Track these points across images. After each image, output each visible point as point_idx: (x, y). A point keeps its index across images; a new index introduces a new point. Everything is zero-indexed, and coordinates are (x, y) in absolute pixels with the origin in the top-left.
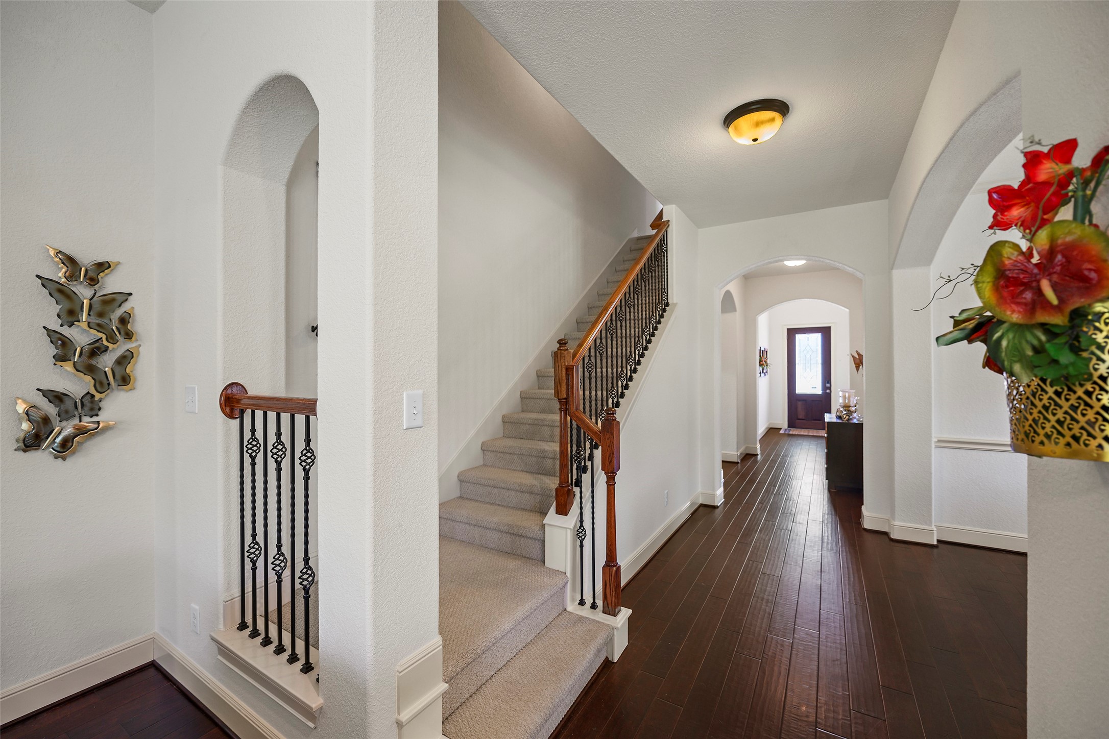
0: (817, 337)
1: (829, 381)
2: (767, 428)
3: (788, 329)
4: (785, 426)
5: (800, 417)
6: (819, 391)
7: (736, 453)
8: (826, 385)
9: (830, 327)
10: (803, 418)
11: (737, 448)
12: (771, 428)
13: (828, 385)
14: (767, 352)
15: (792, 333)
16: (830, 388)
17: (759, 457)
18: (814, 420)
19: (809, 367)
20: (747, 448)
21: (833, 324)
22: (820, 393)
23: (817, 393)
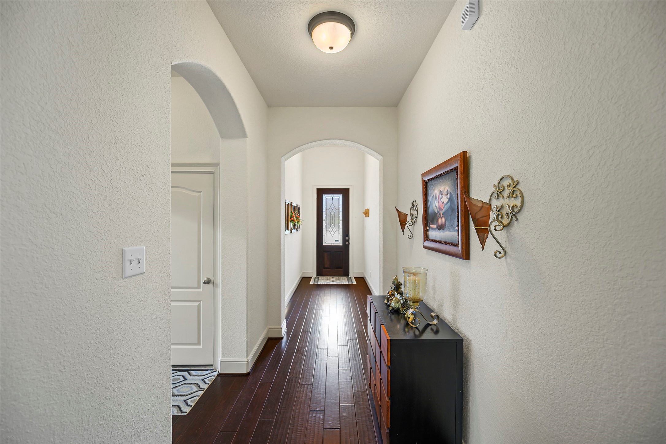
0: (338, 198)
1: (348, 235)
2: (300, 277)
3: (317, 189)
4: (315, 275)
5: (326, 266)
6: (340, 243)
7: (245, 360)
8: (345, 238)
9: (349, 189)
10: (329, 267)
11: (247, 351)
12: (303, 277)
13: (347, 238)
14: (299, 208)
15: (321, 192)
16: (348, 241)
17: (284, 341)
18: (336, 268)
19: (333, 223)
20: (269, 330)
21: (352, 186)
22: (341, 244)
23: (339, 244)
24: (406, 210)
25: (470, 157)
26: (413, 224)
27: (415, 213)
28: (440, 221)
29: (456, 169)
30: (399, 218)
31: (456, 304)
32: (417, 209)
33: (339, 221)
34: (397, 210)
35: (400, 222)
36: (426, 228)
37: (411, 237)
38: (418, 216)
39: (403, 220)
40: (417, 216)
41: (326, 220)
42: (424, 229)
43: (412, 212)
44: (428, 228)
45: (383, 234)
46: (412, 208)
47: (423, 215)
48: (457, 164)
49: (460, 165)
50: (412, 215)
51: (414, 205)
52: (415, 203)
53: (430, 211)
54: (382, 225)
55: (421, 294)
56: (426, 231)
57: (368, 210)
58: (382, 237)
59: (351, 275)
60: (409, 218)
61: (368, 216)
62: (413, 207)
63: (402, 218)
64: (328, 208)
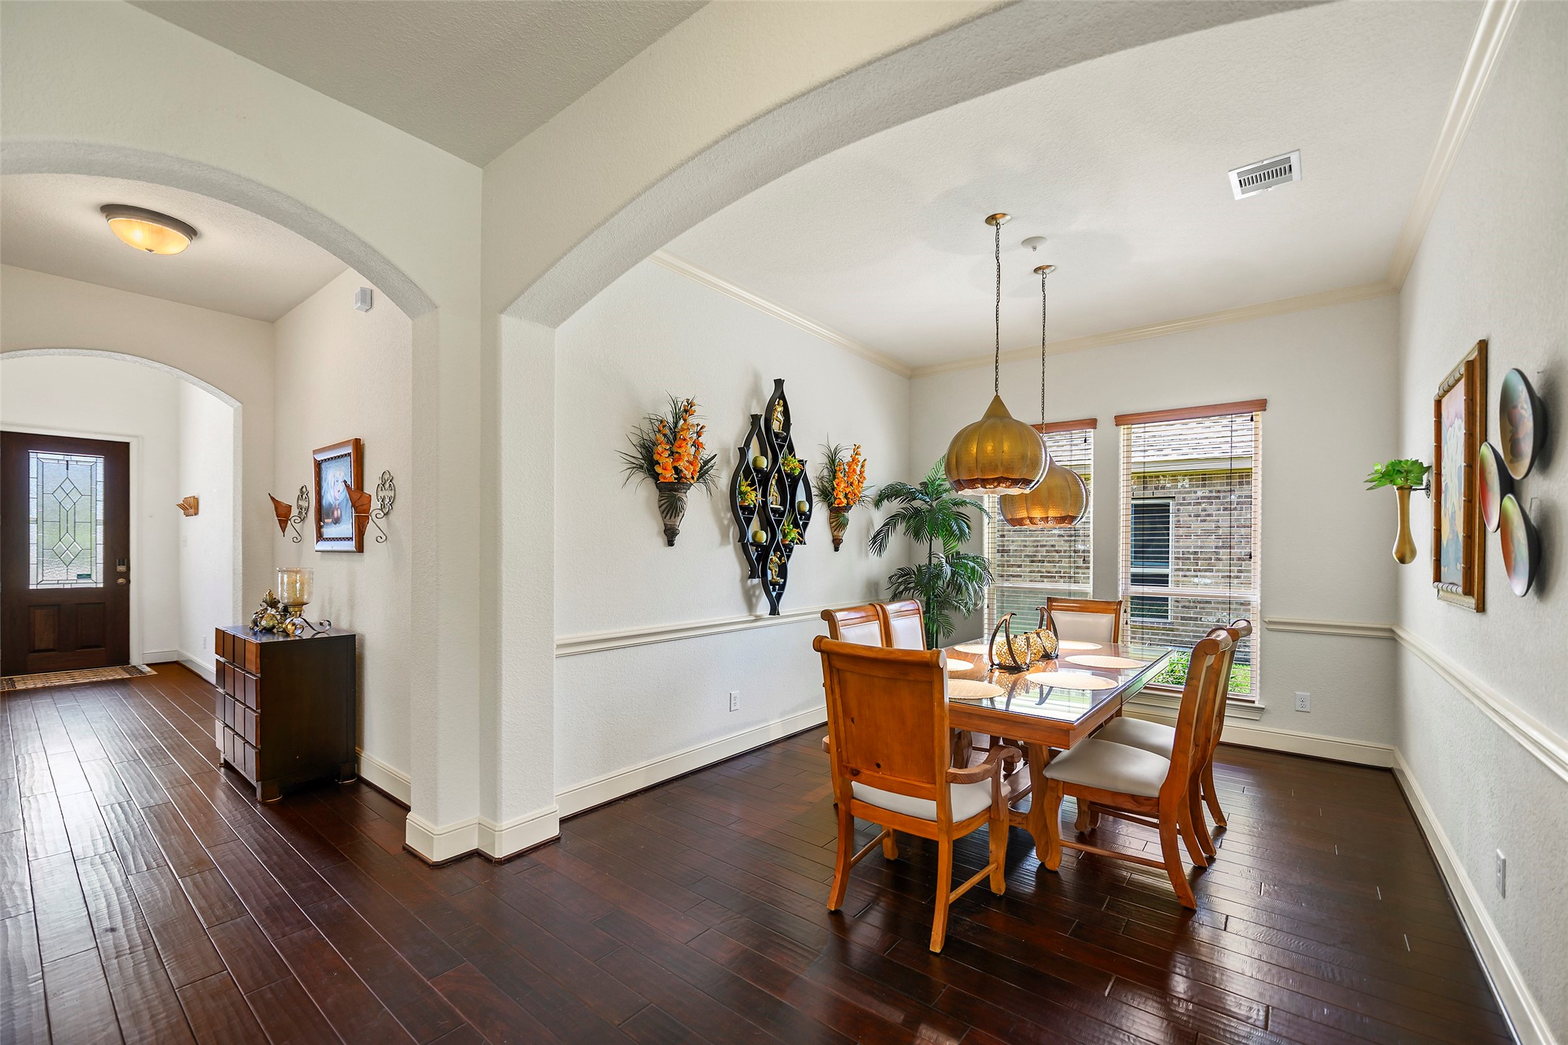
0: (92, 469)
1: (125, 560)
5: (41, 646)
6: (96, 582)
8: (114, 569)
9: (128, 444)
10: (51, 647)
13: (121, 568)
16: (126, 575)
18: (81, 648)
21: (137, 437)
22: (101, 585)
23: (94, 586)
24: (289, 498)
25: (363, 445)
26: (302, 520)
27: (304, 504)
28: (335, 513)
29: (349, 454)
30: (276, 511)
31: (352, 606)
32: (307, 498)
33: (94, 524)
34: (273, 499)
35: (278, 517)
36: (320, 524)
37: (299, 539)
38: (310, 509)
39: (283, 515)
40: (307, 509)
41: (40, 521)
42: (316, 526)
43: (300, 503)
44: (322, 524)
45: (243, 541)
46: (300, 498)
47: (316, 507)
48: (349, 450)
49: (353, 452)
50: (300, 507)
51: (303, 492)
52: (304, 490)
53: (324, 503)
54: (240, 525)
55: (306, 597)
56: (319, 528)
57: (196, 500)
58: (241, 547)
59: (136, 658)
60: (295, 511)
61: (196, 514)
62: (302, 496)
63: (282, 511)
64: (49, 488)
